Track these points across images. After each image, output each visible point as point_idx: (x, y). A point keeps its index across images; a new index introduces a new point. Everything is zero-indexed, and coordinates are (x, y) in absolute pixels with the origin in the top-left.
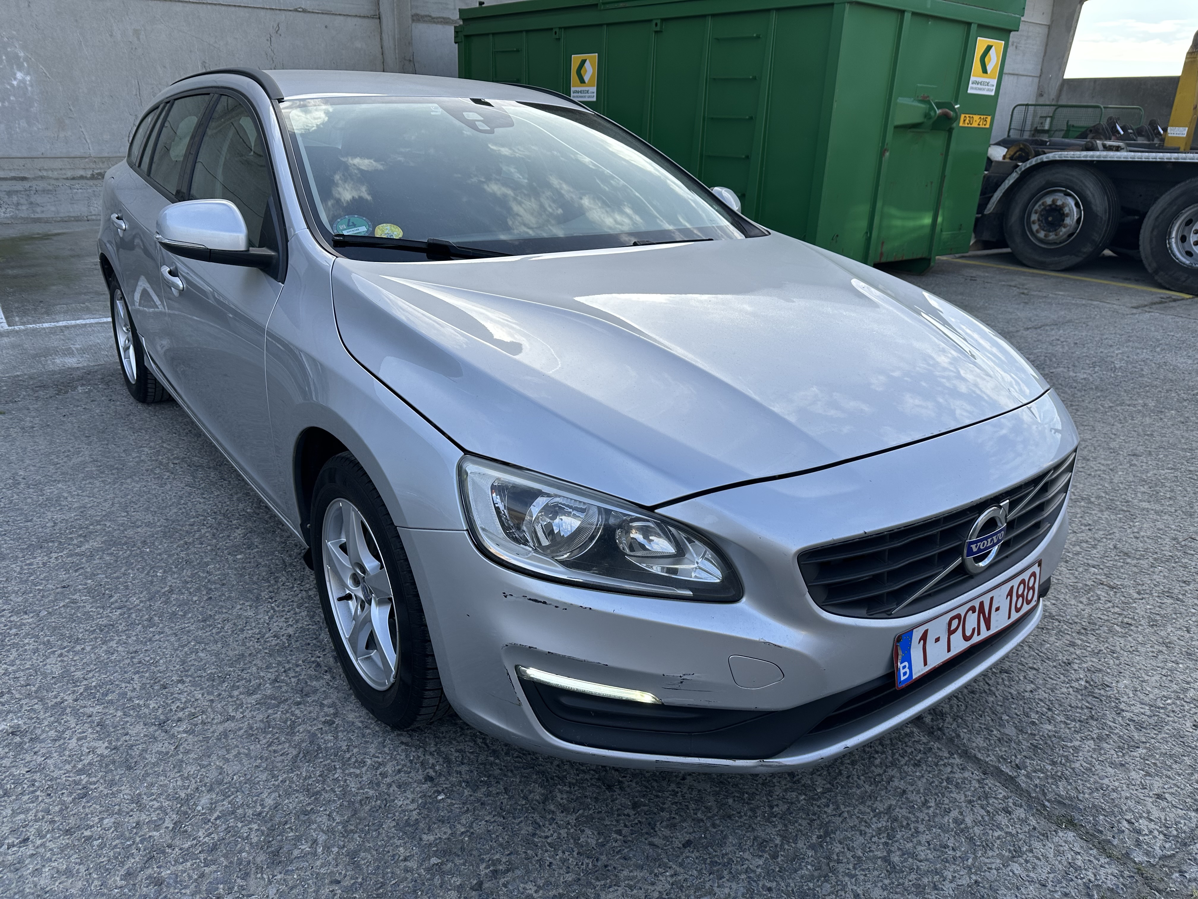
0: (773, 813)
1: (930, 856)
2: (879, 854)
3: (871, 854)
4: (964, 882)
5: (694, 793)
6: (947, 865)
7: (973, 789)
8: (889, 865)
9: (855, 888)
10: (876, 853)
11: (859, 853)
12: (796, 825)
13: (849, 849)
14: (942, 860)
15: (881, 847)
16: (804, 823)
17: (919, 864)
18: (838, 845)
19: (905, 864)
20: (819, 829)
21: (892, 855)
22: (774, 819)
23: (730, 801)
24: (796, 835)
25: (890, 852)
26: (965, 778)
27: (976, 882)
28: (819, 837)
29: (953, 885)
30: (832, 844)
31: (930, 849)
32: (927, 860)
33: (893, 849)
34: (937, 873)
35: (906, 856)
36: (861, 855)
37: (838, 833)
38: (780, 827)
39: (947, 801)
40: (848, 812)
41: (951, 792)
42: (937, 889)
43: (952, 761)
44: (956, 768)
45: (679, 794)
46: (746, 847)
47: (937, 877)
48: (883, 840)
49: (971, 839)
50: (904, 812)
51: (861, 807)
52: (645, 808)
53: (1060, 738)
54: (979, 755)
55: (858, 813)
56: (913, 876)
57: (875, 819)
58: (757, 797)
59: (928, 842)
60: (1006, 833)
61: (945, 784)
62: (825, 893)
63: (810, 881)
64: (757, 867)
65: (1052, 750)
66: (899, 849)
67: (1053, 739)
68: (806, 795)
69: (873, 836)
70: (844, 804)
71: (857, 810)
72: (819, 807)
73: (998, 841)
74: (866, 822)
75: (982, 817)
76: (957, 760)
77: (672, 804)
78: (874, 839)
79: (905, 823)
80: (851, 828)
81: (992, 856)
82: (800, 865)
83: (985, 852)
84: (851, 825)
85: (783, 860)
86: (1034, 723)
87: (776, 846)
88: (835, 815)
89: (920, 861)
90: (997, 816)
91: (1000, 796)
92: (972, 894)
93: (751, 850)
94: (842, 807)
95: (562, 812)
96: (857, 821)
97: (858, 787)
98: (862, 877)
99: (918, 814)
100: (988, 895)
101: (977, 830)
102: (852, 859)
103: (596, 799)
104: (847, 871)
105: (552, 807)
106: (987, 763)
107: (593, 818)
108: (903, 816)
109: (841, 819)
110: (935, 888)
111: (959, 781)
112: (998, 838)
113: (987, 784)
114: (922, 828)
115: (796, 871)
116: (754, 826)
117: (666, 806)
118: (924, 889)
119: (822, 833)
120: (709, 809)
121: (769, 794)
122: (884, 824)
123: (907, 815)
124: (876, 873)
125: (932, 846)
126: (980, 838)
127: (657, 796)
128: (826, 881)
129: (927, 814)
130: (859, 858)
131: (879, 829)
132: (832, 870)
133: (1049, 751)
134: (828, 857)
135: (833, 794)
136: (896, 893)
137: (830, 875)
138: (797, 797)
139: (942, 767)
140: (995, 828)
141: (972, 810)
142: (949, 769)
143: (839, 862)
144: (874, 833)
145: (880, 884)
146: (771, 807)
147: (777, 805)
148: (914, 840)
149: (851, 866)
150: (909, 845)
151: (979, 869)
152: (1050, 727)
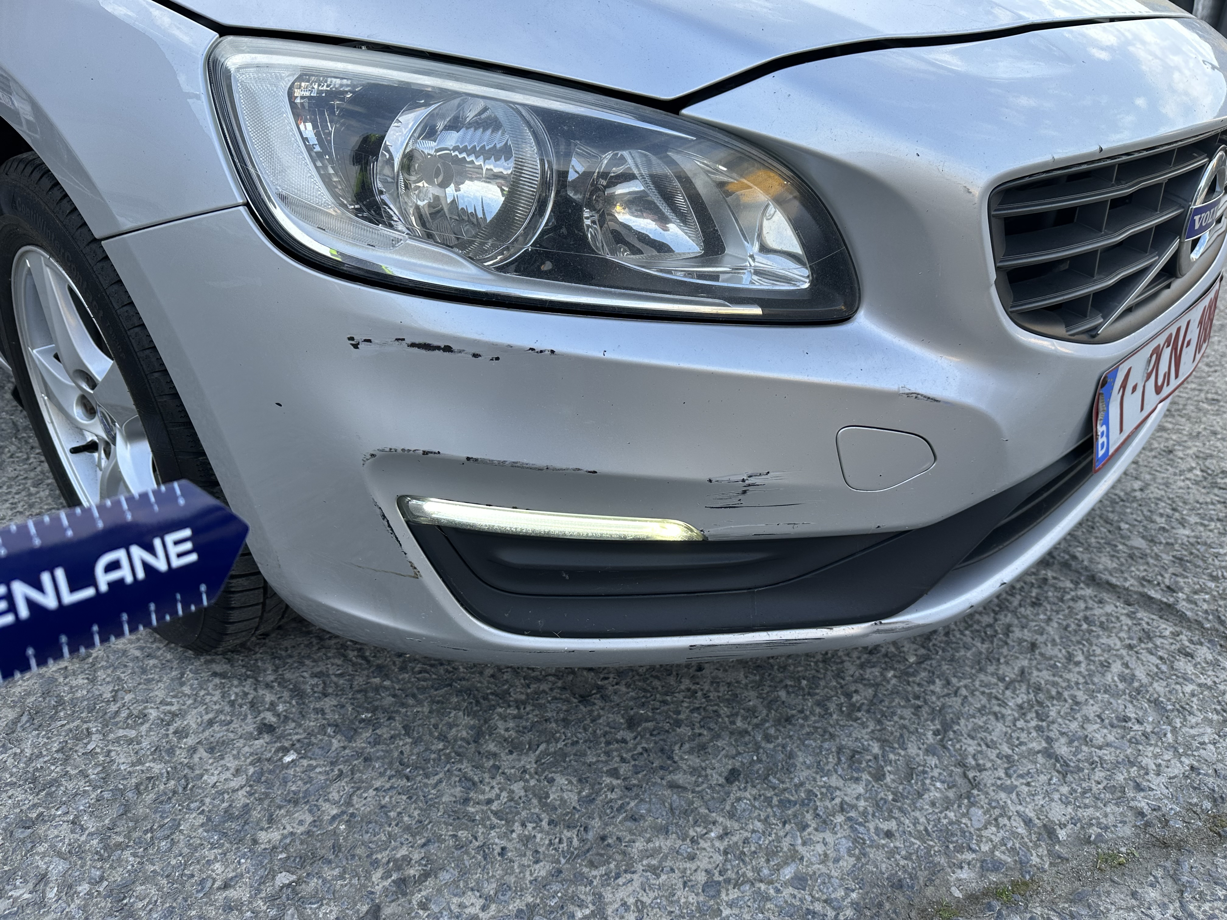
0: (853, 705)
1: (1111, 738)
2: (1036, 746)
3: (1024, 748)
4: (1176, 772)
5: (722, 689)
6: (1141, 747)
7: (1125, 628)
8: (1057, 760)
9: (1021, 808)
10: (1031, 746)
11: (1006, 749)
12: (895, 718)
13: (988, 746)
14: (1130, 741)
15: (1034, 734)
16: (908, 713)
17: (1100, 753)
18: (970, 741)
19: (1079, 756)
20: (933, 720)
21: (1056, 745)
22: (859, 715)
23: (783, 694)
24: (902, 736)
26: (1108, 615)
27: (1192, 768)
28: (936, 733)
29: (1163, 779)
30: (959, 741)
31: (1106, 728)
32: (1108, 745)
33: (1051, 734)
34: (1132, 764)
35: (1076, 743)
36: (1010, 752)
37: (962, 722)
38: (872, 725)
39: (1098, 651)
40: (966, 686)
41: (1098, 637)
42: (1142, 790)
43: (1080, 592)
44: (1091, 603)
45: (699, 694)
46: (830, 767)
47: (1134, 770)
48: (1034, 723)
49: (1156, 703)
50: (1046, 675)
51: (982, 676)
52: (650, 725)
53: (1205, 544)
54: (1114, 581)
55: (981, 686)
56: (1099, 774)
57: (1008, 693)
58: (822, 683)
59: (1099, 716)
60: (1200, 685)
61: (1085, 626)
62: (977, 825)
63: (947, 808)
64: (858, 798)
65: (1205, 561)
66: (1062, 734)
67: (1199, 547)
68: (895, 670)
69: (1015, 720)
70: (955, 676)
71: (977, 683)
72: (919, 685)
73: (1195, 699)
74: (997, 699)
75: (1157, 666)
76: (1088, 592)
77: (692, 711)
78: (1020, 724)
79: (1054, 692)
80: (979, 710)
81: (1197, 724)
82: (924, 784)
83: (1185, 720)
84: (979, 706)
85: (893, 781)
86: (1163, 529)
87: (876, 757)
88: (948, 695)
89: (1100, 748)
90: (1176, 663)
91: (1167, 633)
92: (1195, 788)
93: (840, 771)
94: (954, 680)
95: (511, 752)
96: (984, 701)
97: (967, 648)
98: (1026, 789)
99: (1067, 676)
100: (1218, 786)
101: (1159, 687)
102: (999, 762)
103: (566, 722)
104: (999, 782)
105: (492, 747)
106: (1127, 589)
107: (565, 755)
108: (1047, 682)
109: (959, 700)
110: (1139, 788)
111: (1103, 619)
112: (1193, 695)
113: (1141, 619)
114: (1081, 696)
115: (920, 795)
116: (831, 730)
117: (682, 716)
118: (1124, 792)
119: (939, 727)
120: (752, 712)
121: (839, 675)
122: (1025, 698)
123: (1051, 678)
124: (1043, 778)
125: (1107, 721)
126: (1169, 700)
127: (665, 702)
128: (972, 804)
129: (1079, 673)
130: (1008, 757)
131: (1021, 707)
132: (974, 784)
133: (1200, 563)
134: (961, 764)
135: (934, 662)
136: (1086, 806)
137: (975, 792)
138: (882, 674)
139: (1071, 603)
140: (1181, 680)
141: (1138, 657)
142: (1081, 605)
143: (980, 768)
144: (1016, 715)
145: (1056, 796)
146: (849, 696)
147: (856, 692)
148: (1078, 715)
149: (1001, 773)
150: (1074, 726)
151: (1188, 747)
152: (1187, 532)
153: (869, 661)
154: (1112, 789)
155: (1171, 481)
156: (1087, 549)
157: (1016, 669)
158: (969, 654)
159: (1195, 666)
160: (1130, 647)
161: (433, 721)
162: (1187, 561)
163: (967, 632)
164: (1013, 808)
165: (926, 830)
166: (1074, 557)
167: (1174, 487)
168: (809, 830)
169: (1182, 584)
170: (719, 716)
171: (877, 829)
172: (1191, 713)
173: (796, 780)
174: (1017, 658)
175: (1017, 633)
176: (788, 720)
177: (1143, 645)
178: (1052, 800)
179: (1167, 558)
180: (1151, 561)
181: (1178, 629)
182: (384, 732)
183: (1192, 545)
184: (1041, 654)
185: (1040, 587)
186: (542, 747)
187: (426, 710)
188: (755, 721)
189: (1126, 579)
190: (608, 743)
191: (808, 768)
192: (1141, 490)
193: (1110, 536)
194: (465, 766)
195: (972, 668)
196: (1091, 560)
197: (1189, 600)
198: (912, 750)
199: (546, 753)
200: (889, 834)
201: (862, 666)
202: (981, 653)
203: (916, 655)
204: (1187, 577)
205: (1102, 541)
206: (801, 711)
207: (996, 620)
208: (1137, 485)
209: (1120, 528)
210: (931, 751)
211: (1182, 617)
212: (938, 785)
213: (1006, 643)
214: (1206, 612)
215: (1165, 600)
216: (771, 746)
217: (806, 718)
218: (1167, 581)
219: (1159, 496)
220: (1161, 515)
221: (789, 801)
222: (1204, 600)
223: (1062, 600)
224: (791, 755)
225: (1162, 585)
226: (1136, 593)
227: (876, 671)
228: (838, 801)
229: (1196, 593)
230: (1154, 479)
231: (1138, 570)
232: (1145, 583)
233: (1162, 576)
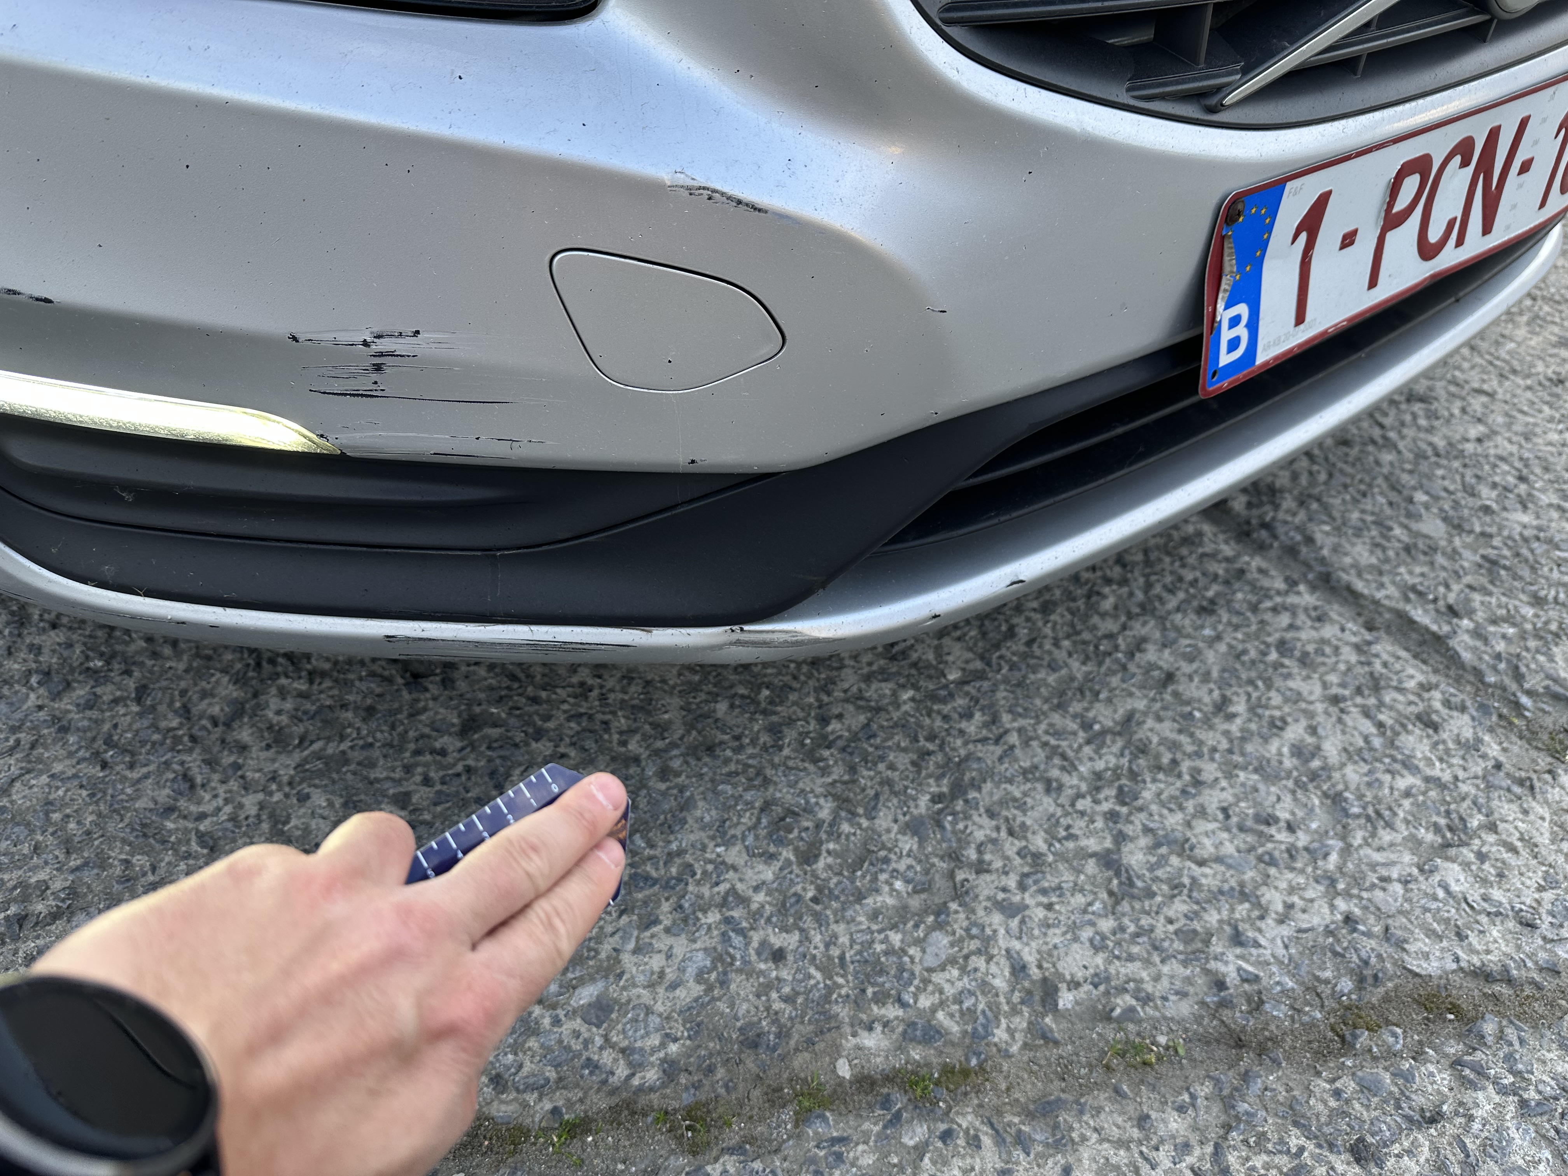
0: (824, 737)
1: (1229, 849)
2: (1092, 844)
3: (1070, 845)
4: (1316, 921)
5: (633, 689)
6: (1273, 871)
7: (1342, 667)
8: (1118, 874)
9: (1016, 945)
10: (1084, 842)
11: (1039, 842)
12: (881, 767)
13: (1011, 833)
14: (1260, 859)
15: (1099, 824)
16: (903, 761)
17: (1197, 870)
18: (985, 821)
19: (1160, 873)
20: (939, 778)
21: (1127, 848)
22: (826, 753)
23: (722, 707)
24: (877, 795)
25: (1120, 838)
26: (1323, 641)
27: (1348, 919)
28: (936, 798)
29: (1286, 931)
30: (967, 817)
31: (1228, 830)
32: (1219, 860)
33: (1129, 830)
34: (1244, 896)
35: (1164, 850)
36: (1043, 847)
37: (988, 786)
38: (838, 772)
39: (1276, 699)
40: (1020, 730)
41: (1288, 676)
42: (1241, 944)
43: (1292, 599)
44: (1302, 618)
45: (595, 693)
46: (738, 832)
47: (1242, 909)
48: (1106, 806)
49: (1336, 800)
50: (1167, 729)
51: (1056, 718)
52: (494, 732)
53: (1550, 541)
54: (1359, 586)
55: (1047, 732)
56: (1179, 907)
57: (1087, 750)
58: (793, 697)
59: (1224, 810)
60: (1427, 780)
61: (1273, 656)
62: (930, 961)
63: (894, 927)
64: (756, 889)
65: (1533, 569)
66: (1147, 830)
67: (1535, 545)
68: (916, 687)
69: (1080, 796)
70: (1010, 711)
71: (1043, 727)
72: (946, 718)
73: (1407, 803)
74: (1064, 757)
75: (1366, 739)
76: (1306, 598)
77: (568, 720)
78: (1082, 804)
79: (1166, 760)
80: (1025, 772)
81: (1392, 844)
82: (875, 879)
83: (1373, 835)
84: (1026, 764)
85: (829, 867)
86: (1487, 510)
87: (818, 826)
88: (984, 741)
89: (1201, 863)
90: (1403, 737)
91: (1411, 684)
92: (1336, 954)
93: (750, 841)
94: (1006, 718)
95: (268, 747)
96: (1041, 755)
97: (1053, 667)
98: (1040, 913)
99: (1201, 734)
100: (1379, 956)
101: (1353, 774)
102: (1018, 861)
103: (370, 711)
104: (1001, 896)
105: (245, 735)
106: (1377, 603)
107: (347, 762)
108: (1163, 741)
109: (998, 750)
110: (1237, 939)
111: (1310, 648)
112: (1407, 794)
113: (1377, 656)
114: (1210, 770)
115: (860, 897)
116: (769, 772)
117: (551, 725)
118: (1207, 942)
119: (945, 789)
120: (661, 729)
121: (825, 688)
122: (1113, 761)
123: (1174, 736)
124: (1079, 900)
125: (1234, 820)
126: (1361, 797)
127: (535, 700)
128: (939, 926)
129: (1227, 733)
130: (1037, 857)
131: (1098, 776)
132: (961, 893)
133: (1526, 573)
134: (955, 857)
135: (986, 685)
136: (1131, 958)
137: (953, 906)
138: (894, 694)
139: (1268, 616)
140: (1397, 766)
141: (1340, 720)
142: (1285, 619)
143: (981, 868)
144: (1084, 787)
145: (1086, 933)
146: (824, 721)
147: (840, 717)
148: (1190, 805)
149: (1012, 882)
150: (1174, 820)
151: (1357, 880)
152: (1526, 518)
153: (882, 671)
154: (1187, 936)
155: (1538, 430)
156: (1338, 529)
157: (1121, 711)
158: (1052, 679)
159: (1435, 745)
160: (1335, 700)
161: (183, 684)
162: (1505, 568)
163: (1066, 643)
164: (1003, 942)
165: (842, 958)
166: (1309, 540)
167: (1540, 441)
168: (655, 929)
169: (1476, 605)
170: (607, 730)
171: (764, 943)
172: (1389, 825)
173: (674, 846)
174: (1131, 695)
175: (1151, 654)
176: (710, 749)
177: (1359, 700)
178: (1076, 939)
179: (1469, 558)
180: (1440, 559)
181: (1434, 679)
182: (107, 692)
183: (1526, 540)
184: (1176, 694)
185: (1227, 582)
186: (317, 746)
187: (182, 666)
188: (659, 744)
189: (1382, 586)
190: (418, 752)
191: (703, 828)
192: (1479, 440)
193: (1388, 511)
194: (194, 761)
195: (1046, 700)
196: (1336, 549)
197: (1478, 634)
198: (884, 821)
199: (318, 756)
200: (778, 956)
201: (868, 679)
202: (1072, 679)
203: (963, 670)
204: (1490, 594)
205: (1369, 518)
206: (737, 738)
207: (1124, 628)
208: (1475, 431)
209: (1410, 500)
210: (914, 827)
211: (1453, 659)
212: (898, 885)
213: (1124, 668)
214: (1498, 657)
215: (1434, 628)
216: (663, 786)
217: (739, 749)
218: (1452, 598)
219: (1505, 454)
220: (1494, 485)
221: (647, 878)
222: (1504, 636)
223: (1254, 608)
224: (686, 806)
225: (1441, 603)
226: (1391, 610)
227: (887, 688)
228: (723, 888)
229: (1494, 622)
230: (1509, 426)
231: (1411, 573)
232: (1412, 596)
233: (1447, 587)
